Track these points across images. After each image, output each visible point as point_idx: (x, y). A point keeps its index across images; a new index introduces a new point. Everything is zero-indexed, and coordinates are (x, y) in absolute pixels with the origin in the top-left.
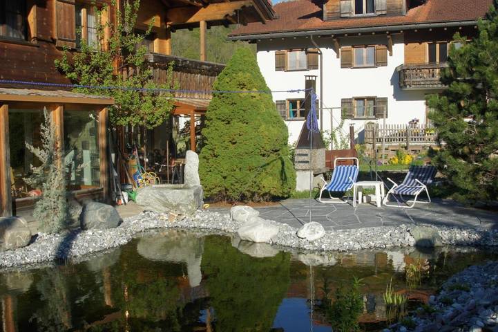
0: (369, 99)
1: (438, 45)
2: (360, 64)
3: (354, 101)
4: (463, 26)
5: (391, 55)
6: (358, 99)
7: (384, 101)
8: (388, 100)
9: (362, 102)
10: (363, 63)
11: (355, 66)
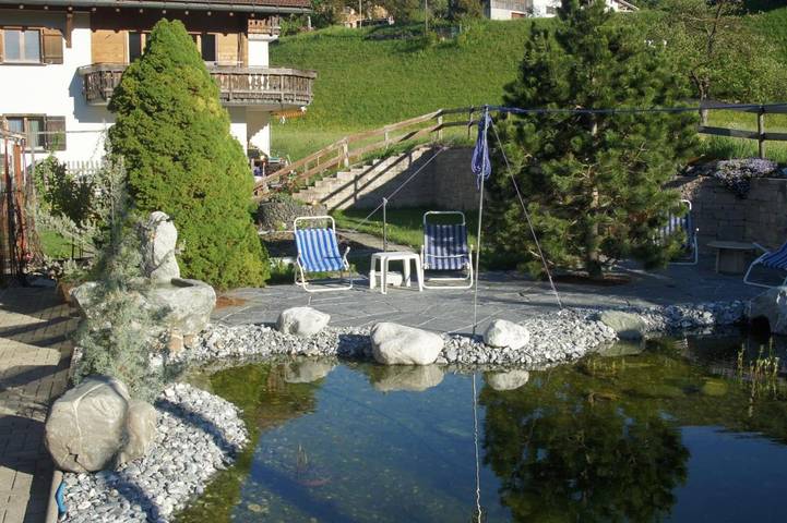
0: (31, 118)
1: (143, 36)
2: (15, 58)
3: (5, 121)
4: (191, 10)
5: (69, 46)
6: (11, 118)
7: (60, 122)
8: (66, 120)
9: (18, 123)
10: (18, 56)
11: (5, 61)
